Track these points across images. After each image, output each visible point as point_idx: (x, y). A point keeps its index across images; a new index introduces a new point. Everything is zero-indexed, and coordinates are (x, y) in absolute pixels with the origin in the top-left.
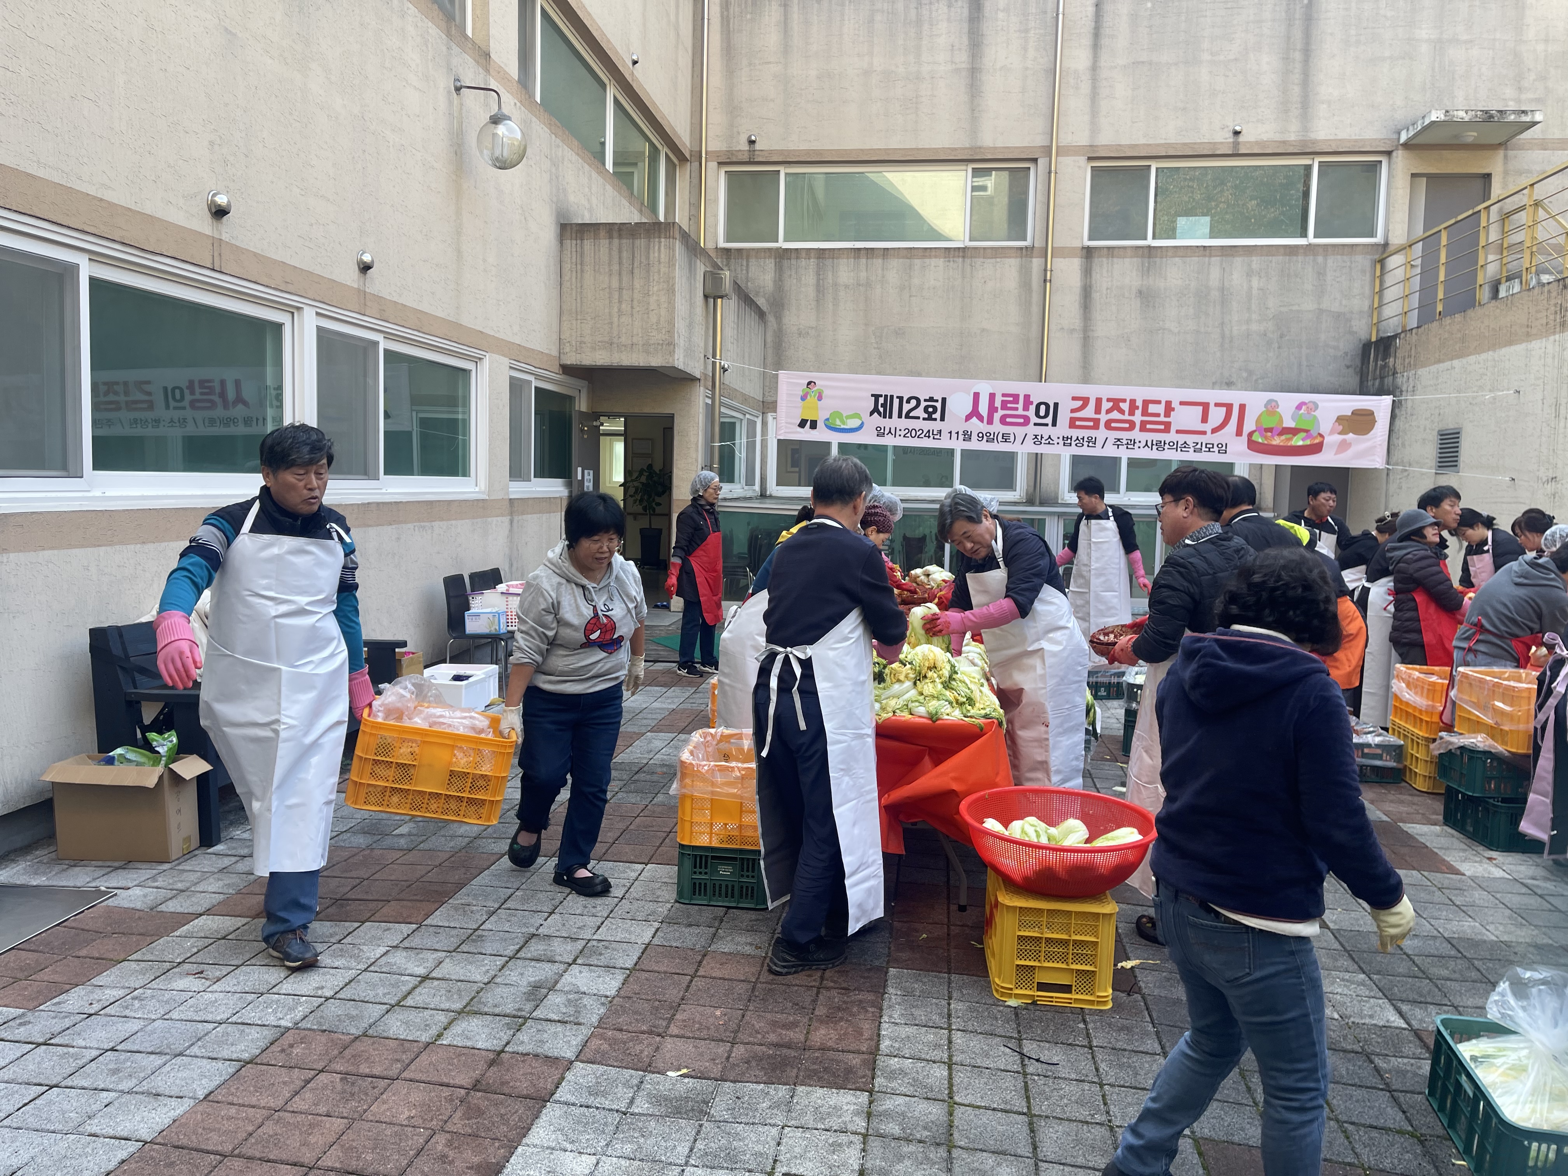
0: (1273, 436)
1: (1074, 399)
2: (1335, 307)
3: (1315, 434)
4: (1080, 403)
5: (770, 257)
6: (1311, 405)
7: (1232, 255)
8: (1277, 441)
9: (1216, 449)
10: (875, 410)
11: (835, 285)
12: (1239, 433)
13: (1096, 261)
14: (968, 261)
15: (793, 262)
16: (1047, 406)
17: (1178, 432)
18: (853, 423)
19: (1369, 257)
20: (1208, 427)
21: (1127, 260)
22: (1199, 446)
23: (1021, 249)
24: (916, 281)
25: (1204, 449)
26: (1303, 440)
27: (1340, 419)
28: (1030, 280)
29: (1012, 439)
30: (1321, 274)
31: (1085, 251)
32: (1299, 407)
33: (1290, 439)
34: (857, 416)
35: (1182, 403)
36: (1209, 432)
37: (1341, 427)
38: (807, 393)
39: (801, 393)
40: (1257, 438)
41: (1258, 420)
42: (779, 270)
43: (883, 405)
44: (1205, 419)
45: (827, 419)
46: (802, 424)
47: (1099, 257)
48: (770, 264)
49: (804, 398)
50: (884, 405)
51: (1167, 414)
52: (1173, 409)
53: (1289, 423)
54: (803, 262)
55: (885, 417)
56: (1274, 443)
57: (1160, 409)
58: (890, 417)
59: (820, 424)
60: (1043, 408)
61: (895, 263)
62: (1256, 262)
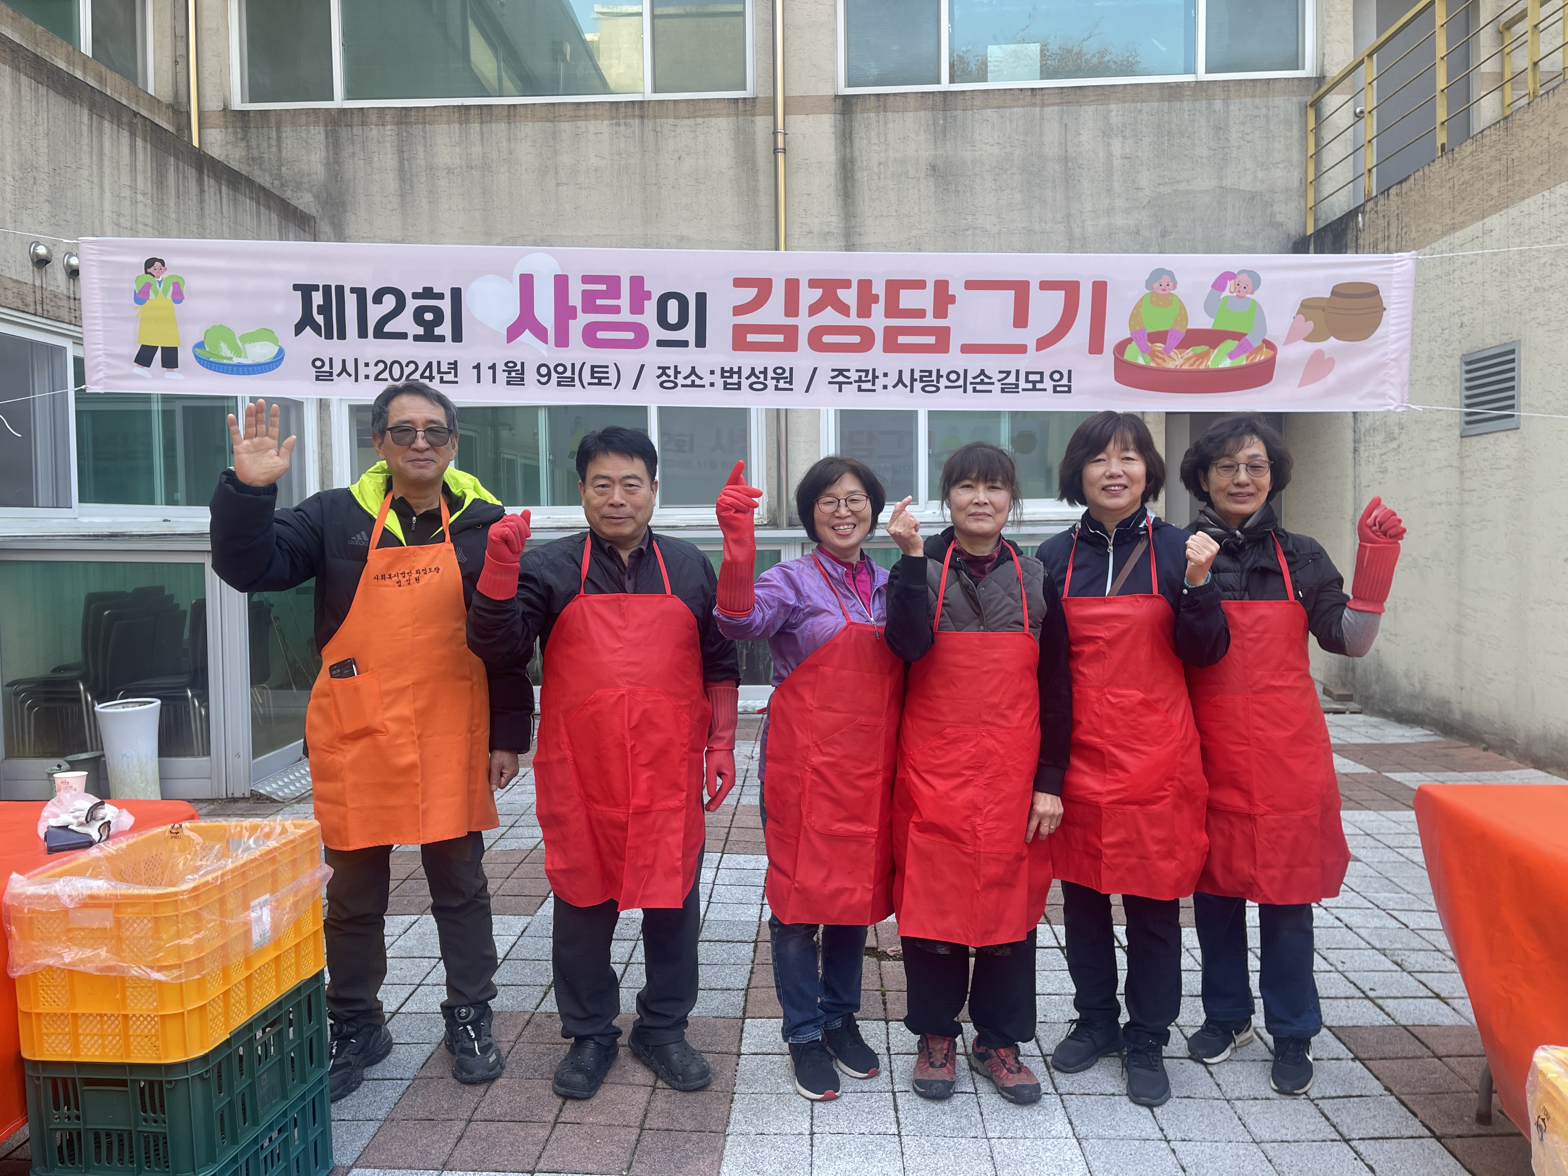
0: (1167, 351)
1: (739, 283)
2: (1246, 184)
3: (1256, 343)
4: (750, 293)
5: (316, 123)
6: (1244, 279)
7: (1078, 103)
8: (1177, 361)
9: (1048, 384)
10: (305, 322)
11: (431, 168)
12: (1096, 346)
13: (859, 118)
14: (649, 123)
15: (357, 130)
16: (682, 301)
17: (967, 349)
18: (261, 352)
19: (1295, 99)
20: (1028, 336)
21: (910, 116)
22: (1012, 379)
23: (736, 100)
24: (565, 159)
25: (1022, 384)
26: (1232, 356)
27: (1308, 307)
28: (754, 152)
29: (613, 379)
30: (1220, 129)
31: (840, 102)
32: (1219, 284)
33: (1205, 356)
34: (265, 335)
35: (971, 285)
36: (1032, 346)
37: (1310, 325)
38: (148, 286)
39: (136, 287)
40: (1135, 355)
41: (1135, 316)
42: (334, 144)
43: (321, 310)
44: (1021, 319)
45: (200, 345)
46: (144, 357)
47: (863, 111)
48: (318, 135)
49: (141, 297)
50: (325, 310)
51: (940, 311)
52: (952, 299)
53: (1201, 321)
54: (374, 132)
55: (329, 336)
56: (1171, 365)
57: (923, 299)
58: (342, 336)
59: (185, 356)
60: (673, 306)
61: (527, 129)
62: (1116, 112)
